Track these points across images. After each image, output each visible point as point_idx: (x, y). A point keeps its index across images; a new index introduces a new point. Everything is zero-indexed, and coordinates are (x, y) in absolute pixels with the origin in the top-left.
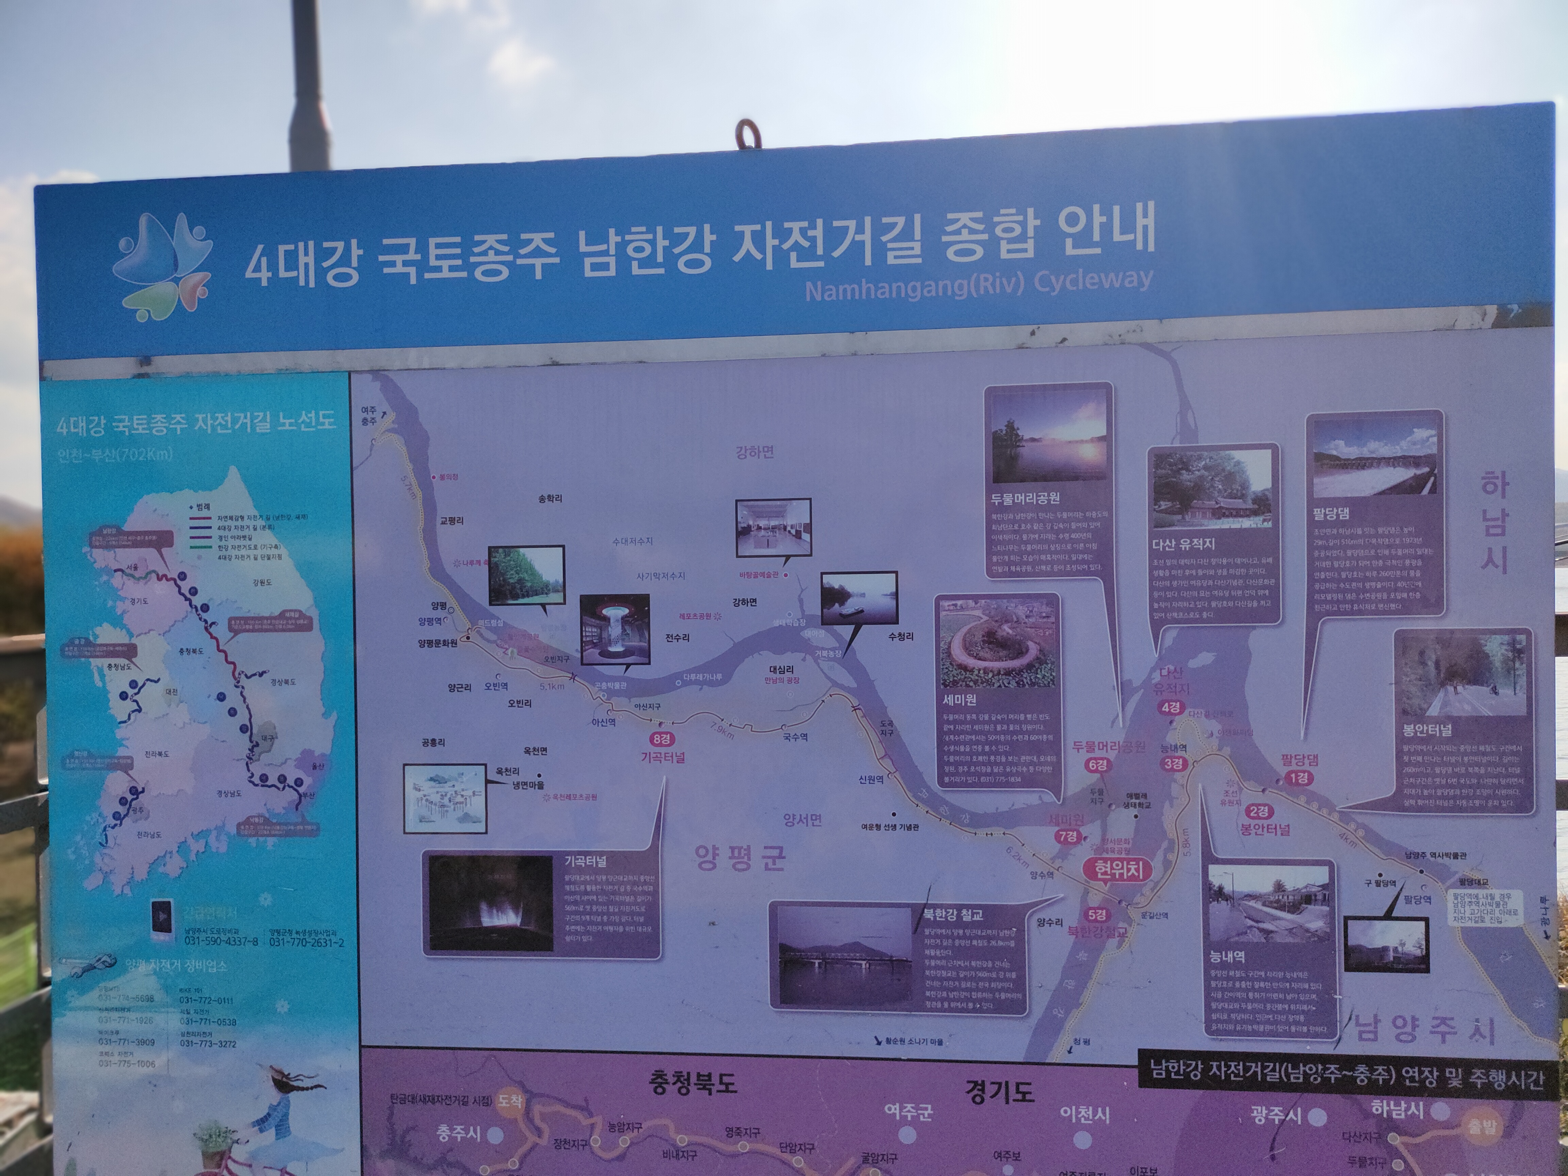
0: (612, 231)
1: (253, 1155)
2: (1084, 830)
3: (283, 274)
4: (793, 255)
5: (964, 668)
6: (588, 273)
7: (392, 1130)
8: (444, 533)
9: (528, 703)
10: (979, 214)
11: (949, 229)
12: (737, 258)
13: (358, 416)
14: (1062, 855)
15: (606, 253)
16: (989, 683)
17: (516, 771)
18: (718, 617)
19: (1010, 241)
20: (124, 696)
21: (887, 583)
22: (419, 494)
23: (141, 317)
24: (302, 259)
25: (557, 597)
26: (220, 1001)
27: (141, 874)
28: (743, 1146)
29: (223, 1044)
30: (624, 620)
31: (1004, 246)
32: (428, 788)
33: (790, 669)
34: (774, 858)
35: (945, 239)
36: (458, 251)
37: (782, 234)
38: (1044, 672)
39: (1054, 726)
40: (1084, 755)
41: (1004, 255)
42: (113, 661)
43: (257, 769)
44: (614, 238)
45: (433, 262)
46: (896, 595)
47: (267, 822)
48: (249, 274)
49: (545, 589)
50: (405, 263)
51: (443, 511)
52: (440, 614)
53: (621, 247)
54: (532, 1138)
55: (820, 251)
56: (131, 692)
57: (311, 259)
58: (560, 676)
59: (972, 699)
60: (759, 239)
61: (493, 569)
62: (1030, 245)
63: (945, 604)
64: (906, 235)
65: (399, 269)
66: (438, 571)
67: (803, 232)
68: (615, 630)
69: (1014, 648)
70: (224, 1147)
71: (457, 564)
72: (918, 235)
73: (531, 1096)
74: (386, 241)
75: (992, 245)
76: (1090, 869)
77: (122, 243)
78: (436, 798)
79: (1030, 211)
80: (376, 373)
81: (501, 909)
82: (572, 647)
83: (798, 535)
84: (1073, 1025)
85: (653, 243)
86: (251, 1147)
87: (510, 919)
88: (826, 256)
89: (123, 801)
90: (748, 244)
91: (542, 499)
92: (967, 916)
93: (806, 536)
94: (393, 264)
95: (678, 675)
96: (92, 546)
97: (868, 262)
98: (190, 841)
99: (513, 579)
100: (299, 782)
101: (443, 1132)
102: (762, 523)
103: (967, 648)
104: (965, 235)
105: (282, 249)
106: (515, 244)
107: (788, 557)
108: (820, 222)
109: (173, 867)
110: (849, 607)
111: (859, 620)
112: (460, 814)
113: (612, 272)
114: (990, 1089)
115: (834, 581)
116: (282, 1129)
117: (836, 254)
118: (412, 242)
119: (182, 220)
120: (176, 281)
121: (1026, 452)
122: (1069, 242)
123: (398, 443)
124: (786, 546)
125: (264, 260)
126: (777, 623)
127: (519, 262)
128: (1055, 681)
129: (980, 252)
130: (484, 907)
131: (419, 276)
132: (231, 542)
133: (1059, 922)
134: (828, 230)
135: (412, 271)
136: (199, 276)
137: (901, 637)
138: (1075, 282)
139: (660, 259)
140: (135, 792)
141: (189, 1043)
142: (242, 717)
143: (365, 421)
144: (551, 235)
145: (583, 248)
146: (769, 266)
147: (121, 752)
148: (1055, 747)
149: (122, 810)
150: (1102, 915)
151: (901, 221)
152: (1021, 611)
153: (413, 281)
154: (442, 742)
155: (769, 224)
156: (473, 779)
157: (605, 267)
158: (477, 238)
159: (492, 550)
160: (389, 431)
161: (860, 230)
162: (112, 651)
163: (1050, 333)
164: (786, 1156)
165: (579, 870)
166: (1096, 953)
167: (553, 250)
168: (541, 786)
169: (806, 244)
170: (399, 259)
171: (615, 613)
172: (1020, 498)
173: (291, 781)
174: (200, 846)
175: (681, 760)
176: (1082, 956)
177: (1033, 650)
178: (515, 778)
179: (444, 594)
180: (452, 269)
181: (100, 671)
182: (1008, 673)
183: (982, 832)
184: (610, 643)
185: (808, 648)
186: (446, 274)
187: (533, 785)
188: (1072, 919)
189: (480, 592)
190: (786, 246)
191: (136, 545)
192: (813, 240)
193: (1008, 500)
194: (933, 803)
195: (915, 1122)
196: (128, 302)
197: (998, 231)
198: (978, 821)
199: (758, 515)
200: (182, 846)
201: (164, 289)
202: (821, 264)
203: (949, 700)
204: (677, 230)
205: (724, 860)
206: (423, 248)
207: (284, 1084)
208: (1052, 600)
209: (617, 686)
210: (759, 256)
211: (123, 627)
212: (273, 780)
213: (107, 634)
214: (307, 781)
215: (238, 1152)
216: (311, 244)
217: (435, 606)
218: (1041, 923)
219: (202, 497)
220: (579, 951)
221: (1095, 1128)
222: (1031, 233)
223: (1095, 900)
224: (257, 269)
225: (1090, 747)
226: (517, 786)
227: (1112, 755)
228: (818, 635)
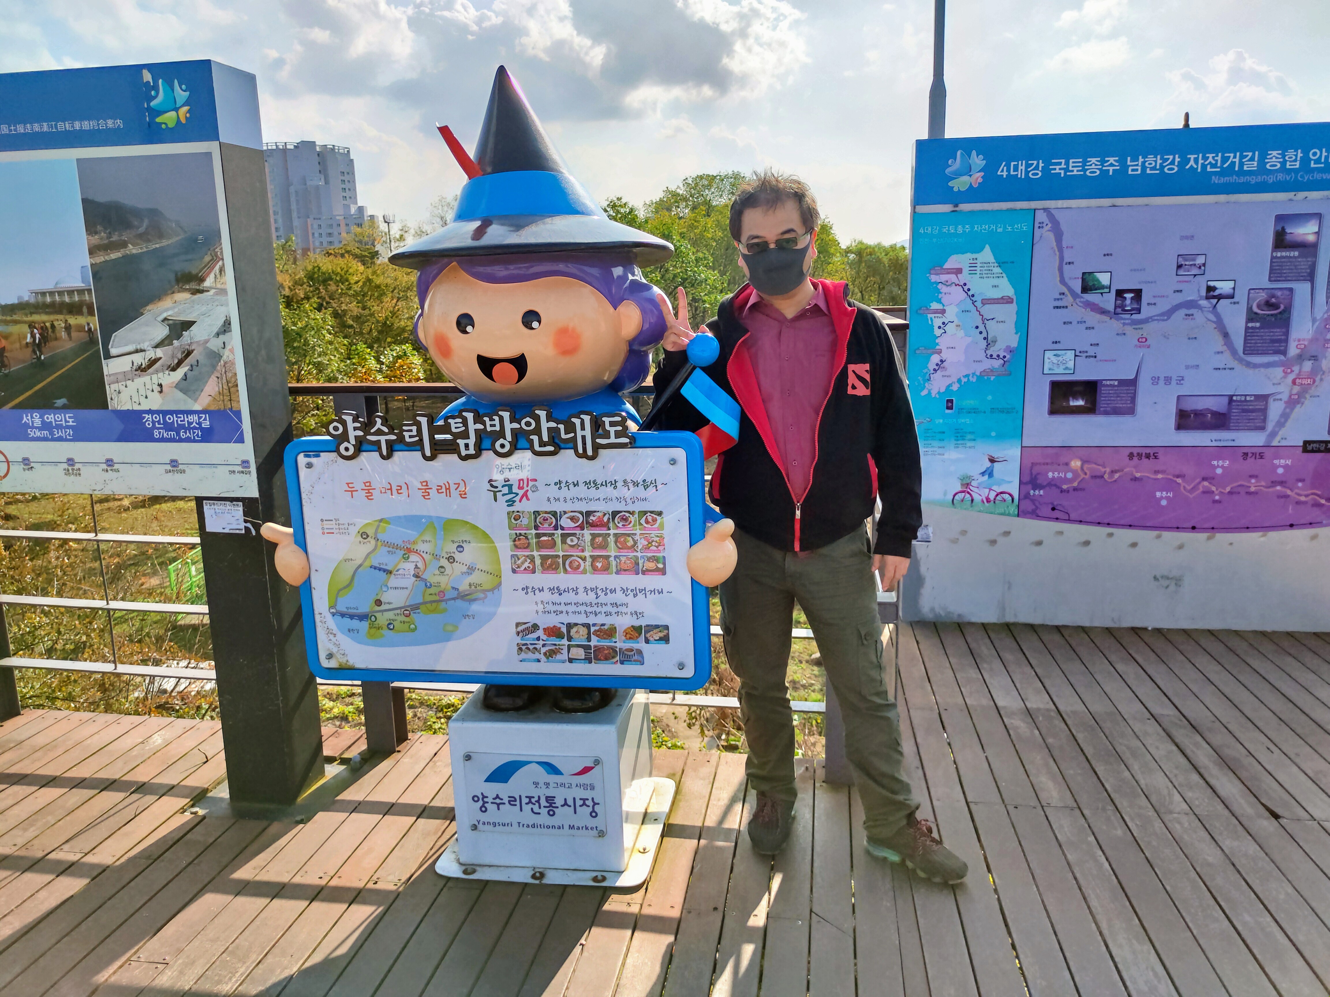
0: (1140, 157)
1: (979, 484)
2: (1294, 369)
3: (1012, 173)
4: (1209, 166)
5: (1256, 313)
6: (1130, 172)
7: (1031, 474)
8: (1066, 268)
9: (1093, 328)
10: (1280, 152)
11: (1268, 157)
12: (1187, 167)
13: (1037, 225)
14: (1285, 377)
15: (1137, 165)
16: (1265, 319)
17: (1087, 352)
18: (1167, 297)
19: (1290, 162)
20: (939, 327)
21: (1231, 284)
22: (1058, 253)
23: (956, 189)
24: (1020, 168)
25: (1107, 290)
26: (970, 433)
27: (943, 390)
28: (1160, 476)
29: (970, 447)
30: (1132, 298)
31: (1288, 163)
32: (1055, 360)
33: (1192, 315)
34: (1180, 380)
35: (1266, 161)
36: (1080, 164)
37: (1205, 158)
38: (1286, 315)
39: (1287, 334)
40: (1296, 343)
41: (1288, 167)
42: (936, 315)
43: (989, 353)
44: (1141, 160)
45: (1071, 168)
46: (1234, 289)
47: (992, 371)
48: (999, 173)
49: (1103, 287)
50: (1060, 169)
51: (1067, 259)
52: (1062, 296)
53: (1144, 163)
54: (1083, 476)
55: (1219, 165)
56: (942, 326)
57: (1023, 168)
58: (1106, 318)
59: (1258, 325)
60: (1196, 161)
61: (1083, 280)
62: (1298, 163)
63: (1252, 291)
64: (1252, 159)
65: (1057, 171)
66: (1063, 281)
67: (1213, 158)
68: (1128, 302)
69: (1275, 306)
70: (969, 482)
71: (1070, 278)
72: (1256, 159)
73: (1084, 462)
74: (1053, 161)
75: (1284, 163)
76: (1294, 382)
77: (950, 162)
78: (1055, 362)
79: (1299, 151)
80: (1045, 210)
81: (1077, 399)
82: (1110, 307)
83: (1200, 267)
84: (1281, 433)
85: (1156, 161)
86: (979, 481)
87: (1081, 403)
88: (1221, 167)
89: (937, 365)
90: (1192, 163)
91: (1105, 255)
92: (1248, 398)
93: (1203, 268)
94: (1055, 169)
95: (1151, 317)
96: (931, 274)
97: (1237, 169)
98: (962, 378)
99: (1091, 284)
100: (1004, 357)
101: (1050, 475)
102: (1187, 263)
103: (1259, 306)
104: (1274, 159)
105: (1012, 164)
106: (1103, 162)
107: (1195, 275)
108: (1220, 154)
109: (955, 387)
110: (1217, 293)
111: (1220, 297)
112: (1064, 367)
113: (1139, 172)
114: (1250, 455)
115: (1211, 284)
116: (991, 475)
117: (1225, 166)
118: (1063, 161)
119: (974, 153)
120: (970, 176)
121: (1288, 237)
122: (1312, 162)
123: (1051, 236)
124: (1195, 271)
125: (1005, 168)
126: (1189, 299)
127: (1104, 168)
128: (1289, 318)
129: (1279, 165)
130: (1071, 399)
131: (1065, 173)
132: (984, 272)
133: (1281, 400)
134: (1223, 157)
135: (1062, 172)
136: (979, 174)
137: (1235, 303)
138: (1313, 177)
139: (1158, 167)
140: (942, 361)
141: (958, 447)
142: (984, 335)
143: (1039, 227)
144: (1117, 158)
145: (1129, 163)
146: (1199, 170)
147: (938, 347)
148: (1286, 341)
149: (937, 368)
150: (1296, 397)
151: (1250, 154)
152: (1279, 293)
153: (1062, 175)
154: (1059, 342)
155: (1201, 155)
156: (1071, 354)
157: (1137, 170)
158: (1089, 159)
159: (1084, 274)
160: (1049, 231)
161: (1235, 157)
162: (936, 312)
163: (1301, 195)
164: (1175, 479)
165: (1107, 386)
166: (1292, 409)
167: (1117, 164)
168: (1095, 357)
169: (1214, 162)
170: (1057, 167)
171: (1129, 296)
172: (1284, 254)
173: (1001, 357)
174: (966, 380)
175: (1149, 347)
176: (1288, 410)
177: (1282, 307)
178: (1086, 354)
179: (1065, 290)
180: (1078, 171)
181: (931, 319)
182: (1272, 315)
183: (1257, 370)
184: (1126, 306)
185: (1200, 308)
186: (1075, 173)
187: (1092, 357)
188: (1285, 397)
189: (1078, 288)
190: (1206, 163)
191: (948, 273)
192: (1217, 161)
193: (1279, 254)
194: (1241, 360)
195: (1222, 467)
196: (950, 184)
197: (1287, 158)
198: (1256, 366)
199: (1186, 260)
200: (959, 381)
201: (965, 178)
202: (1219, 170)
203: (1250, 325)
204: (1165, 157)
205: (1162, 382)
206: (1067, 163)
207: (992, 460)
208: (1291, 290)
209: (1127, 321)
210: (1195, 166)
211: (941, 303)
212: (995, 356)
213: (935, 306)
214: (1008, 357)
215: (974, 483)
216: (1024, 162)
217: (1060, 294)
218: (1274, 400)
219: (975, 256)
220: (1106, 413)
221: (1285, 467)
222: (1299, 159)
223: (1295, 391)
224: (1002, 171)
225: (1299, 340)
226: (1087, 357)
227: (1306, 343)
228: (1204, 303)
